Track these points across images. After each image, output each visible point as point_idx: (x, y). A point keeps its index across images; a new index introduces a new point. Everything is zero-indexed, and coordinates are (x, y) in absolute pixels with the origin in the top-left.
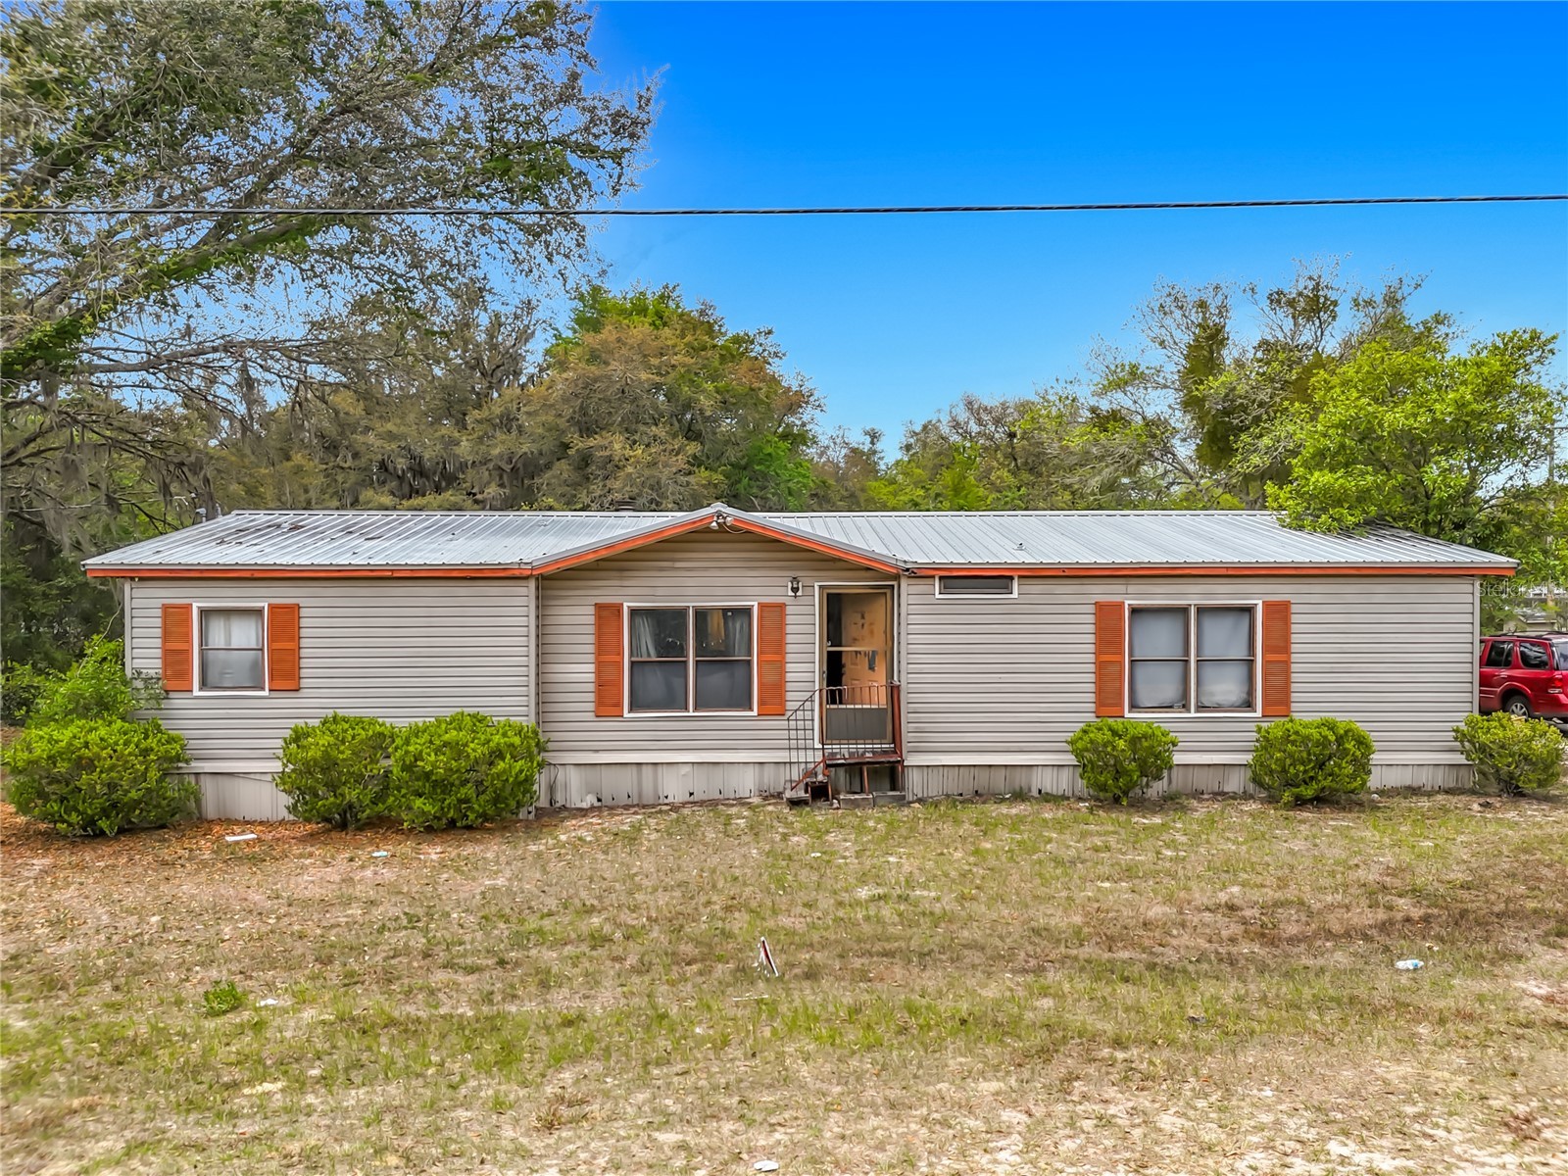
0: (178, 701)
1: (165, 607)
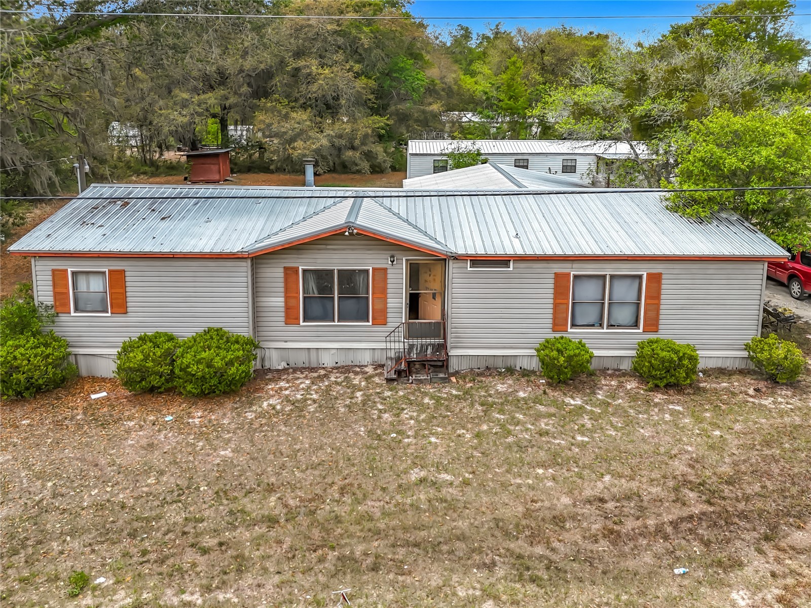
0: (63, 318)
1: (54, 271)
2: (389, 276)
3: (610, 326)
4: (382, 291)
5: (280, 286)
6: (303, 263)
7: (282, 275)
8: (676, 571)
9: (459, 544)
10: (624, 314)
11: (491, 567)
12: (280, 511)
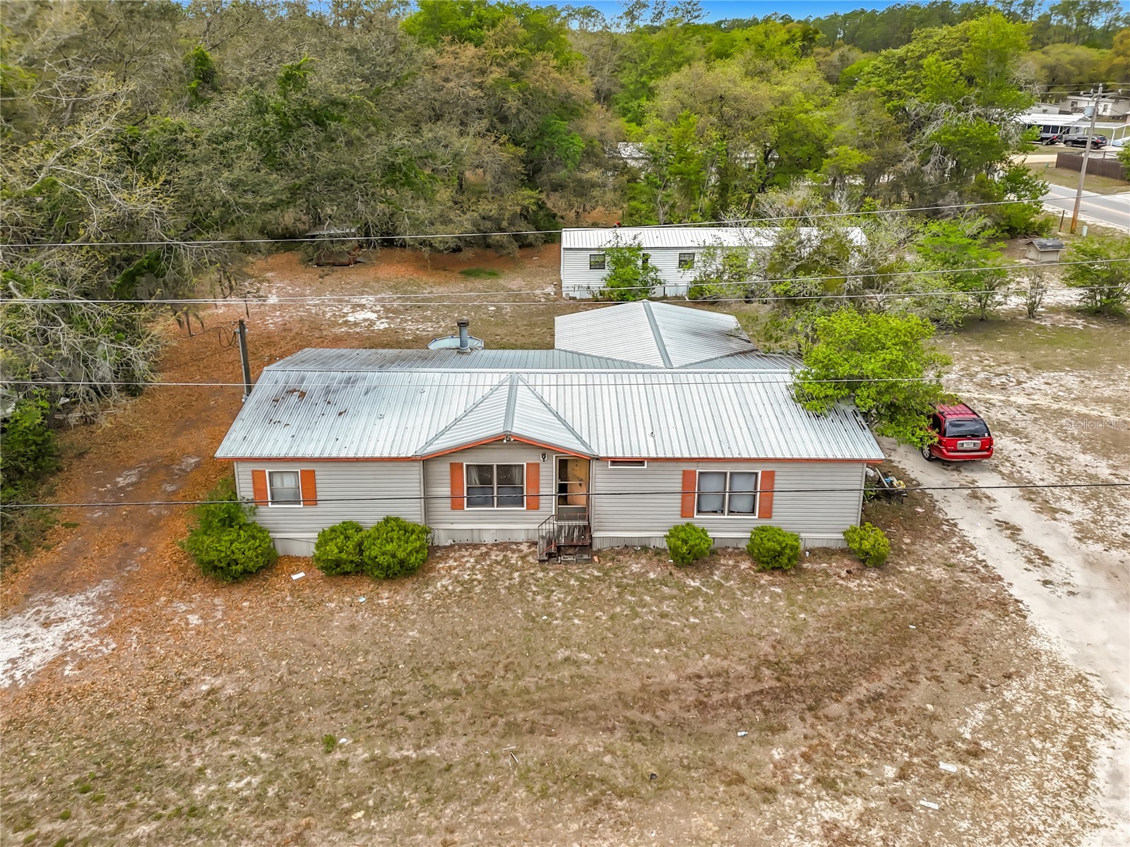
0: (262, 509)
1: (253, 471)
2: (541, 470)
3: (731, 512)
4: (536, 483)
5: (447, 478)
6: (466, 460)
7: (449, 469)
8: (739, 734)
9: (592, 713)
10: (742, 503)
11: (612, 730)
12: (460, 686)
